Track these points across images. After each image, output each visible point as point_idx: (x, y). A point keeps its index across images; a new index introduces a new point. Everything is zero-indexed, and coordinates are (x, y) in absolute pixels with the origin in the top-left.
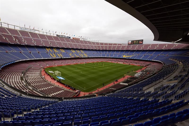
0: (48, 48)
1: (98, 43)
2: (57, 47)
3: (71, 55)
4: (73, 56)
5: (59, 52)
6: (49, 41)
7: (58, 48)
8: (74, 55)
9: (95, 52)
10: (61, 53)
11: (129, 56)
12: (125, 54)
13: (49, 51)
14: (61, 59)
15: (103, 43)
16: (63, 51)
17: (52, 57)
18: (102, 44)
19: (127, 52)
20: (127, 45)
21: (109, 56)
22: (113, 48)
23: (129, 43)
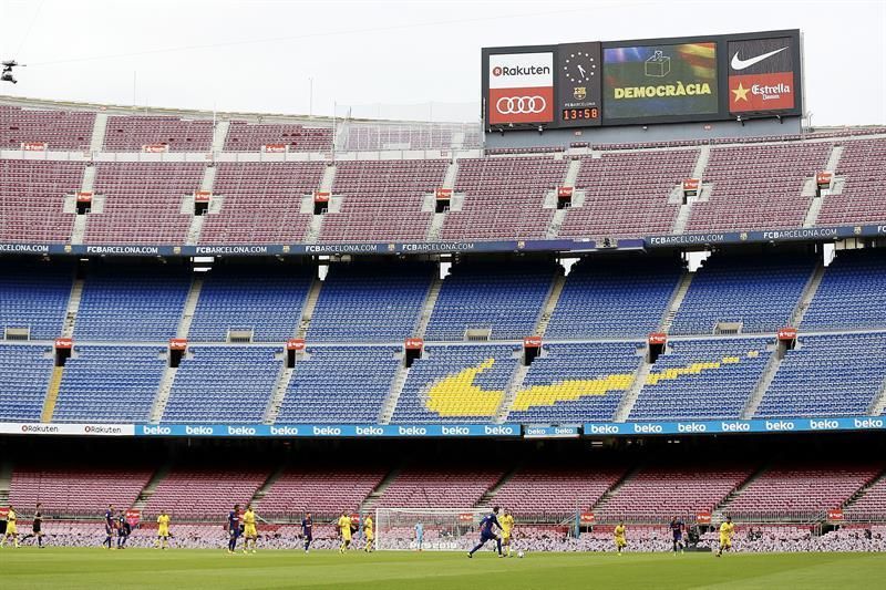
20: (476, 154)
21: (30, 412)
22: (106, 215)
23: (513, 109)
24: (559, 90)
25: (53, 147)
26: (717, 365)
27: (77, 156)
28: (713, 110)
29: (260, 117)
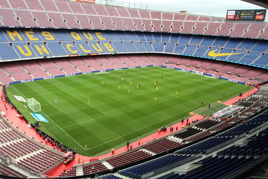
0: (12, 30)
1: (144, 13)
2: (33, 26)
3: (70, 47)
4: (76, 52)
5: (40, 40)
6: (15, 11)
7: (37, 30)
8: (77, 49)
9: (137, 39)
10: (45, 43)
11: (223, 54)
12: (215, 49)
13: (16, 38)
14: (45, 60)
15: (160, 13)
16: (50, 37)
17: (22, 56)
18: (156, 14)
19: (221, 42)
20: (225, 22)
21: (171, 51)
22: (184, 28)
23: (230, 17)
24: (235, 16)
25: (181, 20)
26: (239, 54)
27: (183, 21)
28: (253, 19)
29: (203, 16)
